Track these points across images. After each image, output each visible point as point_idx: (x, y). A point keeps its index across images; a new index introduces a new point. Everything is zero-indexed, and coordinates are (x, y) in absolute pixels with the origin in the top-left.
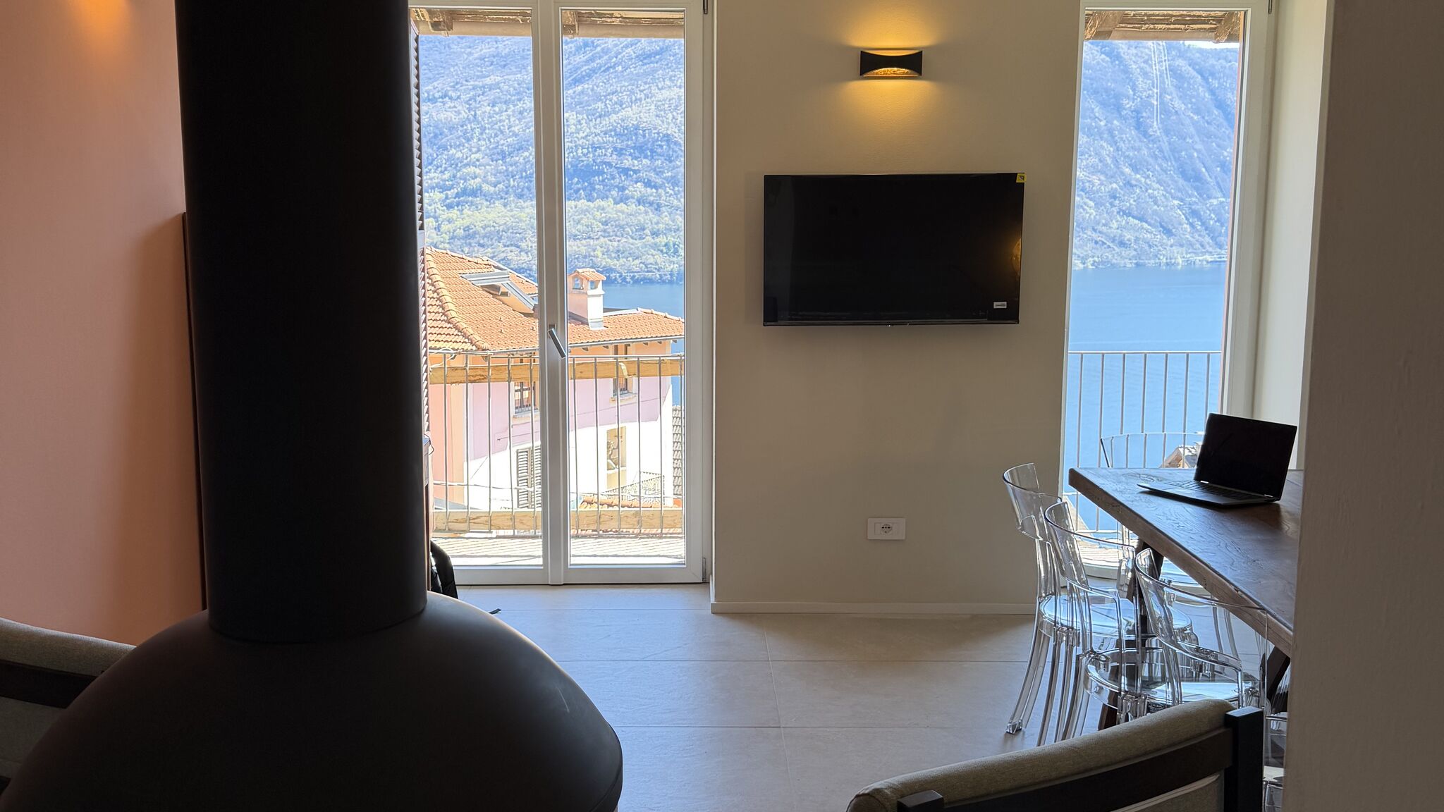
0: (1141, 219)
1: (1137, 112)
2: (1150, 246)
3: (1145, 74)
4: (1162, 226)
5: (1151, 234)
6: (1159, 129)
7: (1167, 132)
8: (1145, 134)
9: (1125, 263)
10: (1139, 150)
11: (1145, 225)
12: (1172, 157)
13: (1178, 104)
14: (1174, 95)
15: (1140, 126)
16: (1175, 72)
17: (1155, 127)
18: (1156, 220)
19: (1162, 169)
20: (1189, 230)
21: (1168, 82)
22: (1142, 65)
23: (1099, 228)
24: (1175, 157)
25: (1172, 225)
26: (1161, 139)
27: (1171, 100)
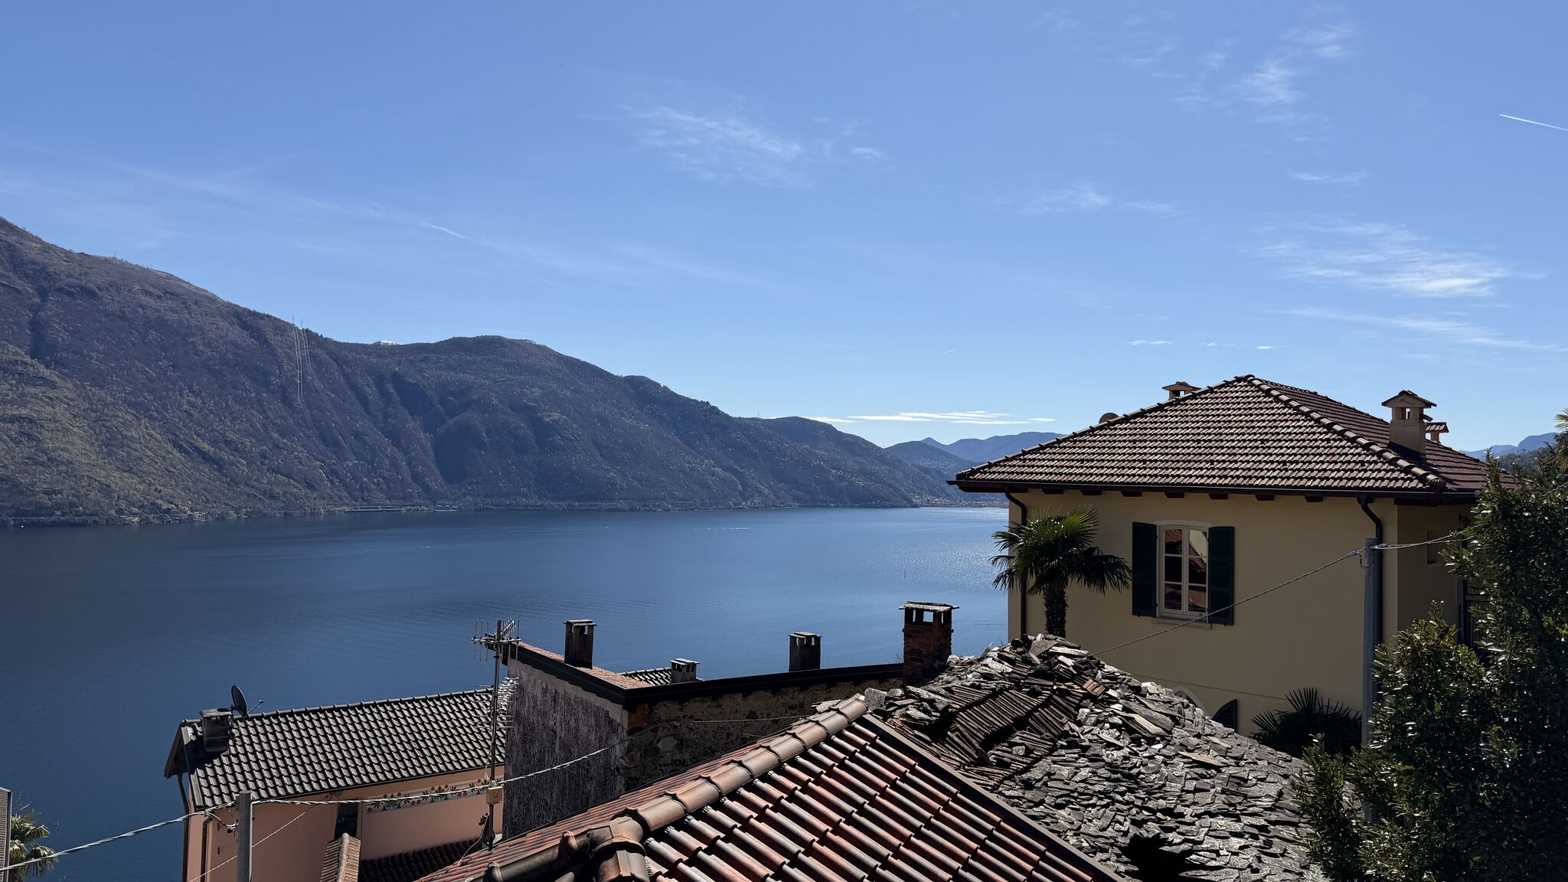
0: (289, 477)
1: (283, 388)
2: (296, 499)
3: (290, 358)
4: (306, 482)
5: (297, 489)
6: (302, 403)
7: (309, 407)
8: (291, 406)
9: (275, 514)
10: (285, 419)
11: (292, 481)
12: (314, 427)
13: (317, 383)
14: (315, 376)
15: (287, 401)
16: (314, 358)
17: (299, 401)
18: (301, 478)
19: (306, 436)
20: (329, 486)
21: (309, 366)
22: (286, 350)
23: (251, 483)
24: (316, 427)
25: (316, 482)
26: (304, 411)
27: (312, 380)
